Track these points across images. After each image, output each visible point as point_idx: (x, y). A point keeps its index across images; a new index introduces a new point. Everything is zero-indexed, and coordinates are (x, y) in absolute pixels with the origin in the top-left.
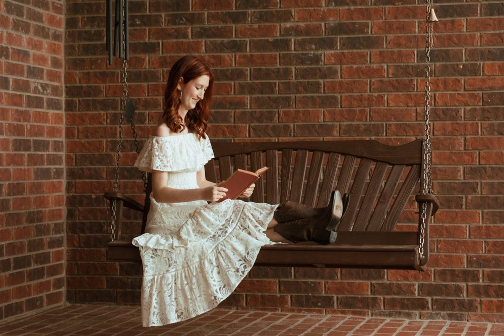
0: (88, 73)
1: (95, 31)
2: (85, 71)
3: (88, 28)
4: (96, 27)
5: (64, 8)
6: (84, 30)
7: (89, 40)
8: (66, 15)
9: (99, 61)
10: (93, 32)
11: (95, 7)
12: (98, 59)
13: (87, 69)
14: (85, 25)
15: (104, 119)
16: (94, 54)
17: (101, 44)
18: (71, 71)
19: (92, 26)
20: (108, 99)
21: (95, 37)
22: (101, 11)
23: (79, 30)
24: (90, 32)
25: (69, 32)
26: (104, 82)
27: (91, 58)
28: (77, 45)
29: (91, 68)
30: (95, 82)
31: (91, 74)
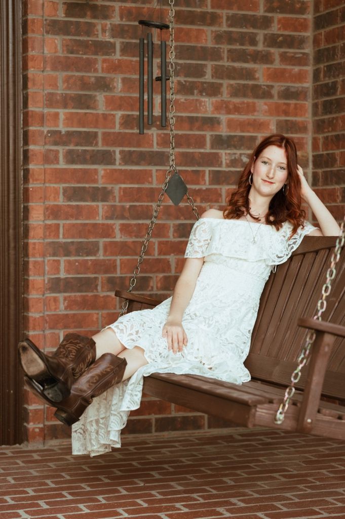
0: (327, 137)
1: (332, 83)
2: (325, 135)
3: (327, 81)
4: (332, 78)
5: (311, 57)
6: (324, 82)
7: (327, 95)
8: (313, 65)
9: (335, 121)
10: (330, 84)
11: (331, 52)
12: (333, 118)
13: (326, 132)
14: (325, 77)
15: (338, 196)
16: (331, 113)
17: (336, 99)
18: (316, 135)
19: (329, 77)
20: (341, 170)
21: (332, 91)
22: (336, 57)
23: (321, 83)
24: (328, 83)
25: (315, 86)
26: (338, 148)
27: (329, 118)
28: (320, 103)
29: (329, 132)
30: (332, 149)
31: (330, 138)
